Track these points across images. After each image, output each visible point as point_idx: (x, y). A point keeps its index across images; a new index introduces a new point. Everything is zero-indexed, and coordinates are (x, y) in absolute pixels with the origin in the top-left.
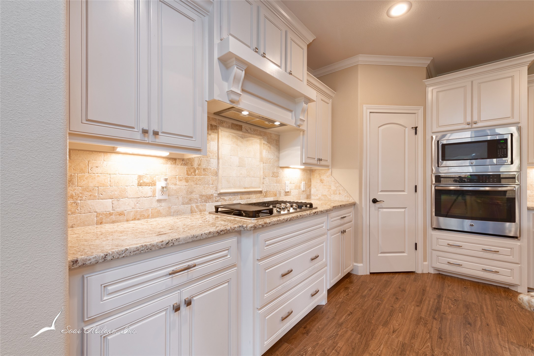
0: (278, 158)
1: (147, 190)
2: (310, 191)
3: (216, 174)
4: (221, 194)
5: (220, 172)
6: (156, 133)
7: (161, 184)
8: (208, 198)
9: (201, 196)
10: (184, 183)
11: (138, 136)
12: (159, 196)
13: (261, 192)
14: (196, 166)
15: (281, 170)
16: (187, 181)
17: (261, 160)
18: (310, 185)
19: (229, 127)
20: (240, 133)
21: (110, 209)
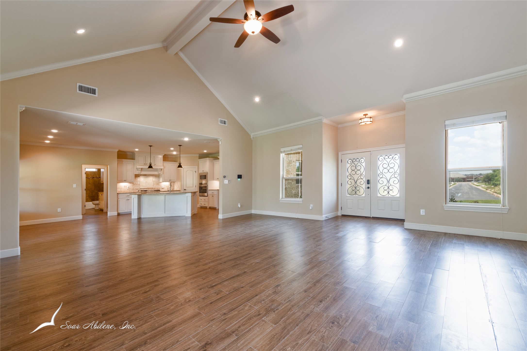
0: (159, 180)
1: (126, 188)
2: (174, 188)
3: (139, 185)
4: (140, 189)
5: (140, 185)
6: (126, 180)
7: (128, 187)
8: (138, 189)
9: (136, 189)
10: (132, 187)
11: (123, 181)
12: (127, 189)
13: (153, 188)
14: (135, 183)
15: (160, 183)
16: (133, 186)
17: (153, 181)
18: (174, 186)
19: (143, 176)
20: (146, 176)
21: (120, 190)
